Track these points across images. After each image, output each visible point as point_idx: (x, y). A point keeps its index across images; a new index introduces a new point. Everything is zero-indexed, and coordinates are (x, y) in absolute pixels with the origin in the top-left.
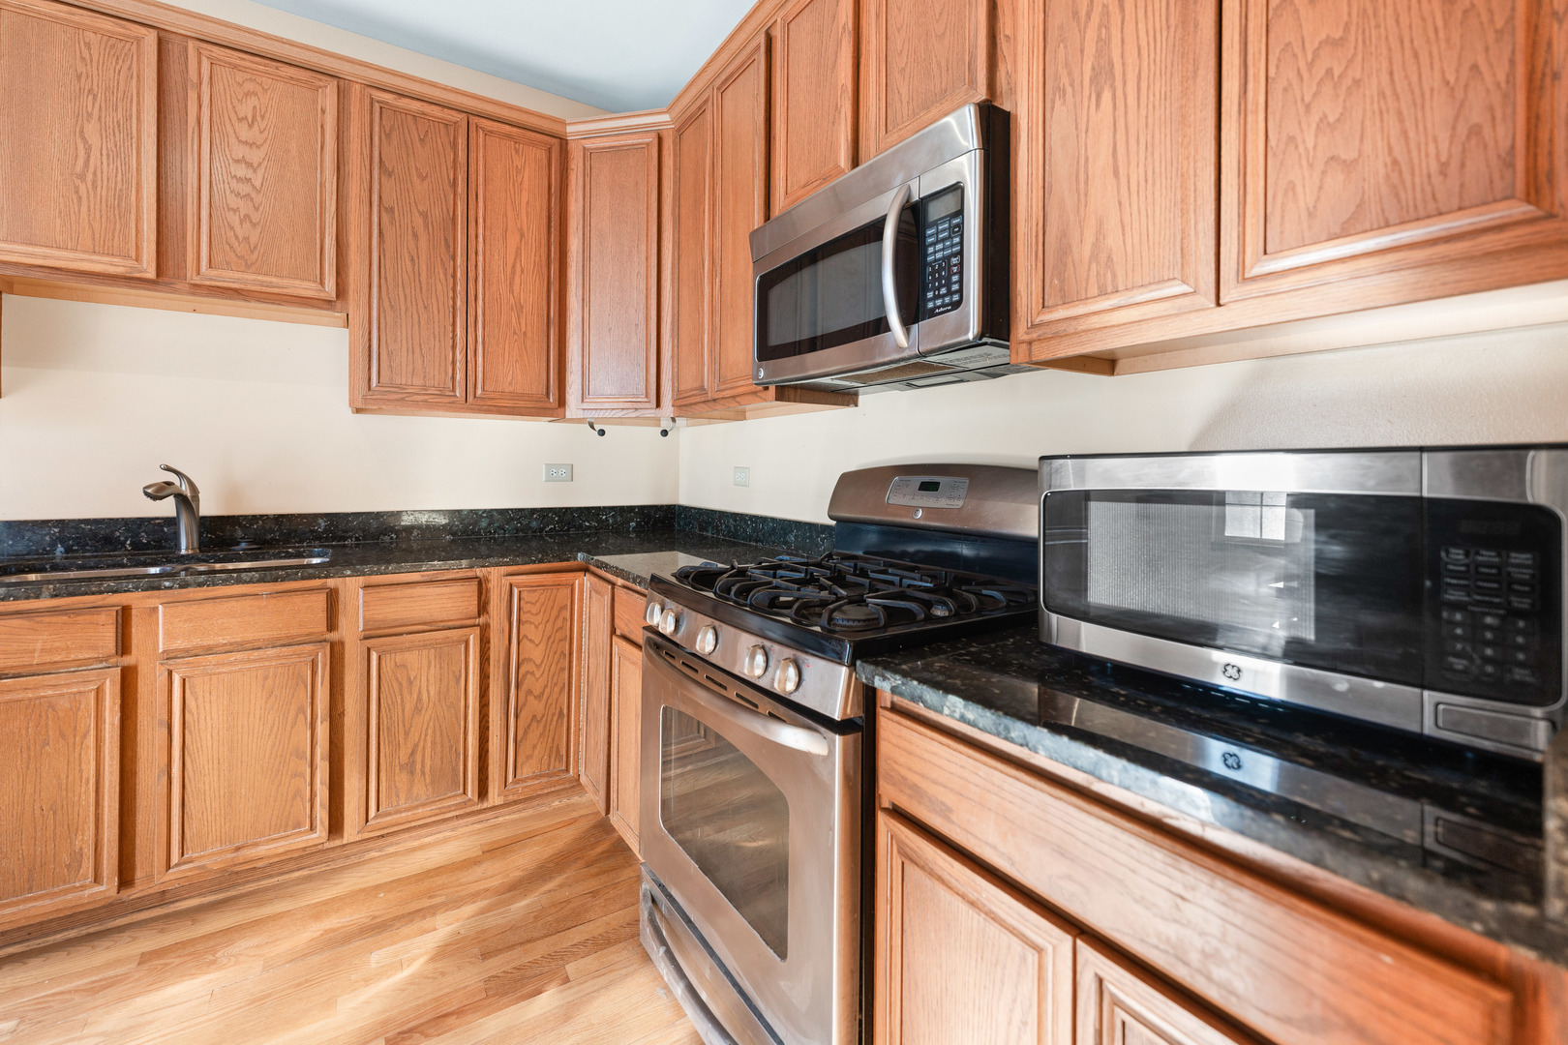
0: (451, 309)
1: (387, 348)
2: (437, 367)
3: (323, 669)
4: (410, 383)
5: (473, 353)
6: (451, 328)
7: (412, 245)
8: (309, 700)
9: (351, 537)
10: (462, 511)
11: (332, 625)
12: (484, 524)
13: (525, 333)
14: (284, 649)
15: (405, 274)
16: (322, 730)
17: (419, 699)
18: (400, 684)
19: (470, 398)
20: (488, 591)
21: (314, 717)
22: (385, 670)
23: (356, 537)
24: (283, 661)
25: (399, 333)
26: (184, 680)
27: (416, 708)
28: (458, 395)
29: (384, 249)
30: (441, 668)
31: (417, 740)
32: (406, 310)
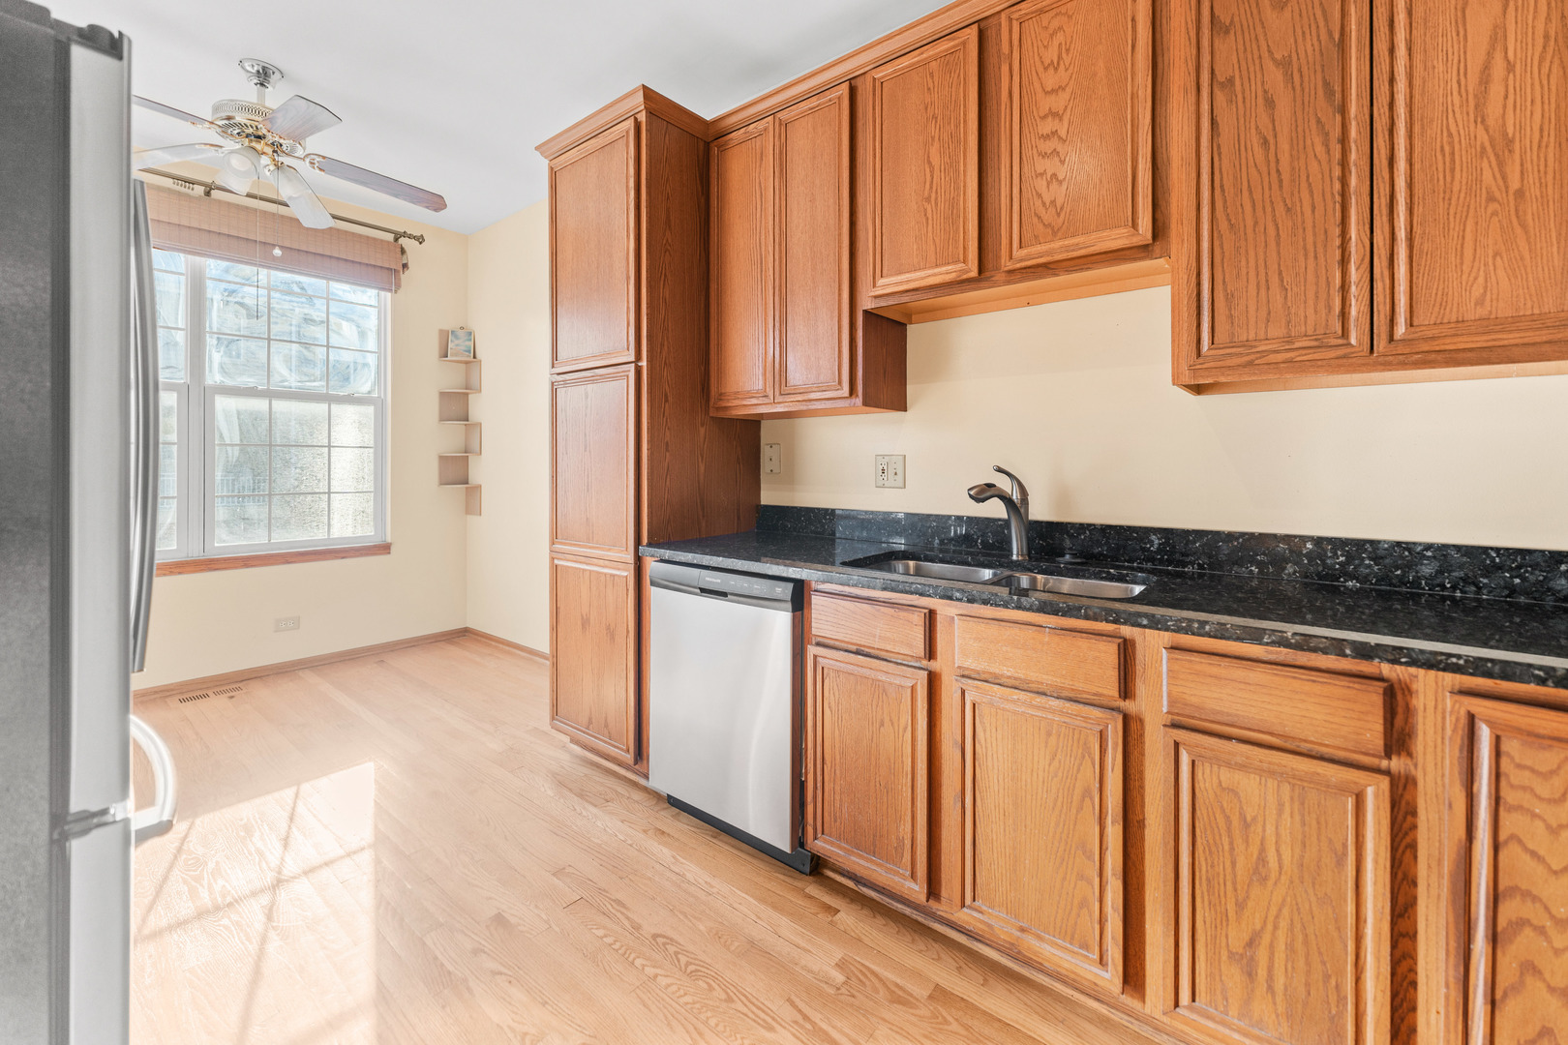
0: (1338, 198)
1: (1225, 290)
2: (1311, 302)
3: (1115, 749)
4: (1262, 336)
5: (1385, 263)
6: (1337, 231)
7: (1264, 120)
8: (1097, 785)
9: (1193, 564)
10: (1379, 542)
11: (1126, 690)
12: (1427, 569)
13: (1520, 194)
14: (1068, 704)
15: (1253, 170)
16: (1114, 833)
17: (1262, 859)
18: (1228, 819)
19: (1381, 344)
20: (1409, 711)
21: (1104, 810)
22: (1202, 785)
23: (1199, 564)
24: (1067, 720)
25: (1243, 263)
26: (974, 704)
27: (1256, 871)
28: (1353, 341)
29: (1219, 146)
30: (1303, 824)
31: (1258, 927)
32: (1256, 223)
